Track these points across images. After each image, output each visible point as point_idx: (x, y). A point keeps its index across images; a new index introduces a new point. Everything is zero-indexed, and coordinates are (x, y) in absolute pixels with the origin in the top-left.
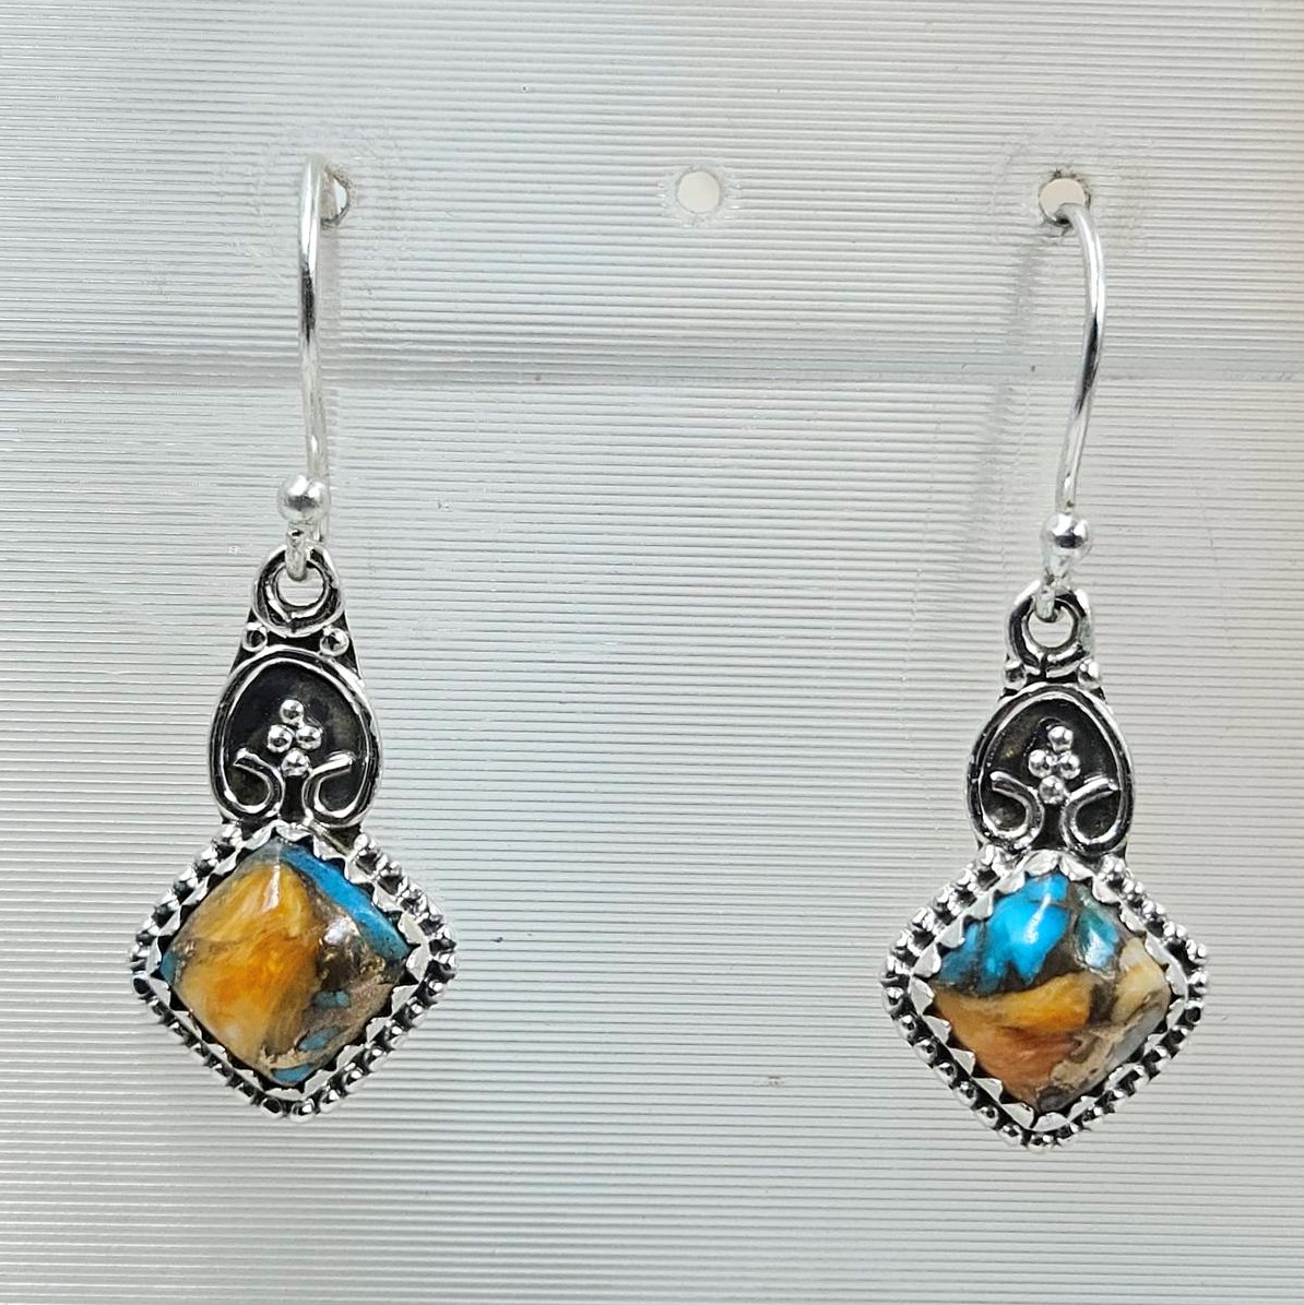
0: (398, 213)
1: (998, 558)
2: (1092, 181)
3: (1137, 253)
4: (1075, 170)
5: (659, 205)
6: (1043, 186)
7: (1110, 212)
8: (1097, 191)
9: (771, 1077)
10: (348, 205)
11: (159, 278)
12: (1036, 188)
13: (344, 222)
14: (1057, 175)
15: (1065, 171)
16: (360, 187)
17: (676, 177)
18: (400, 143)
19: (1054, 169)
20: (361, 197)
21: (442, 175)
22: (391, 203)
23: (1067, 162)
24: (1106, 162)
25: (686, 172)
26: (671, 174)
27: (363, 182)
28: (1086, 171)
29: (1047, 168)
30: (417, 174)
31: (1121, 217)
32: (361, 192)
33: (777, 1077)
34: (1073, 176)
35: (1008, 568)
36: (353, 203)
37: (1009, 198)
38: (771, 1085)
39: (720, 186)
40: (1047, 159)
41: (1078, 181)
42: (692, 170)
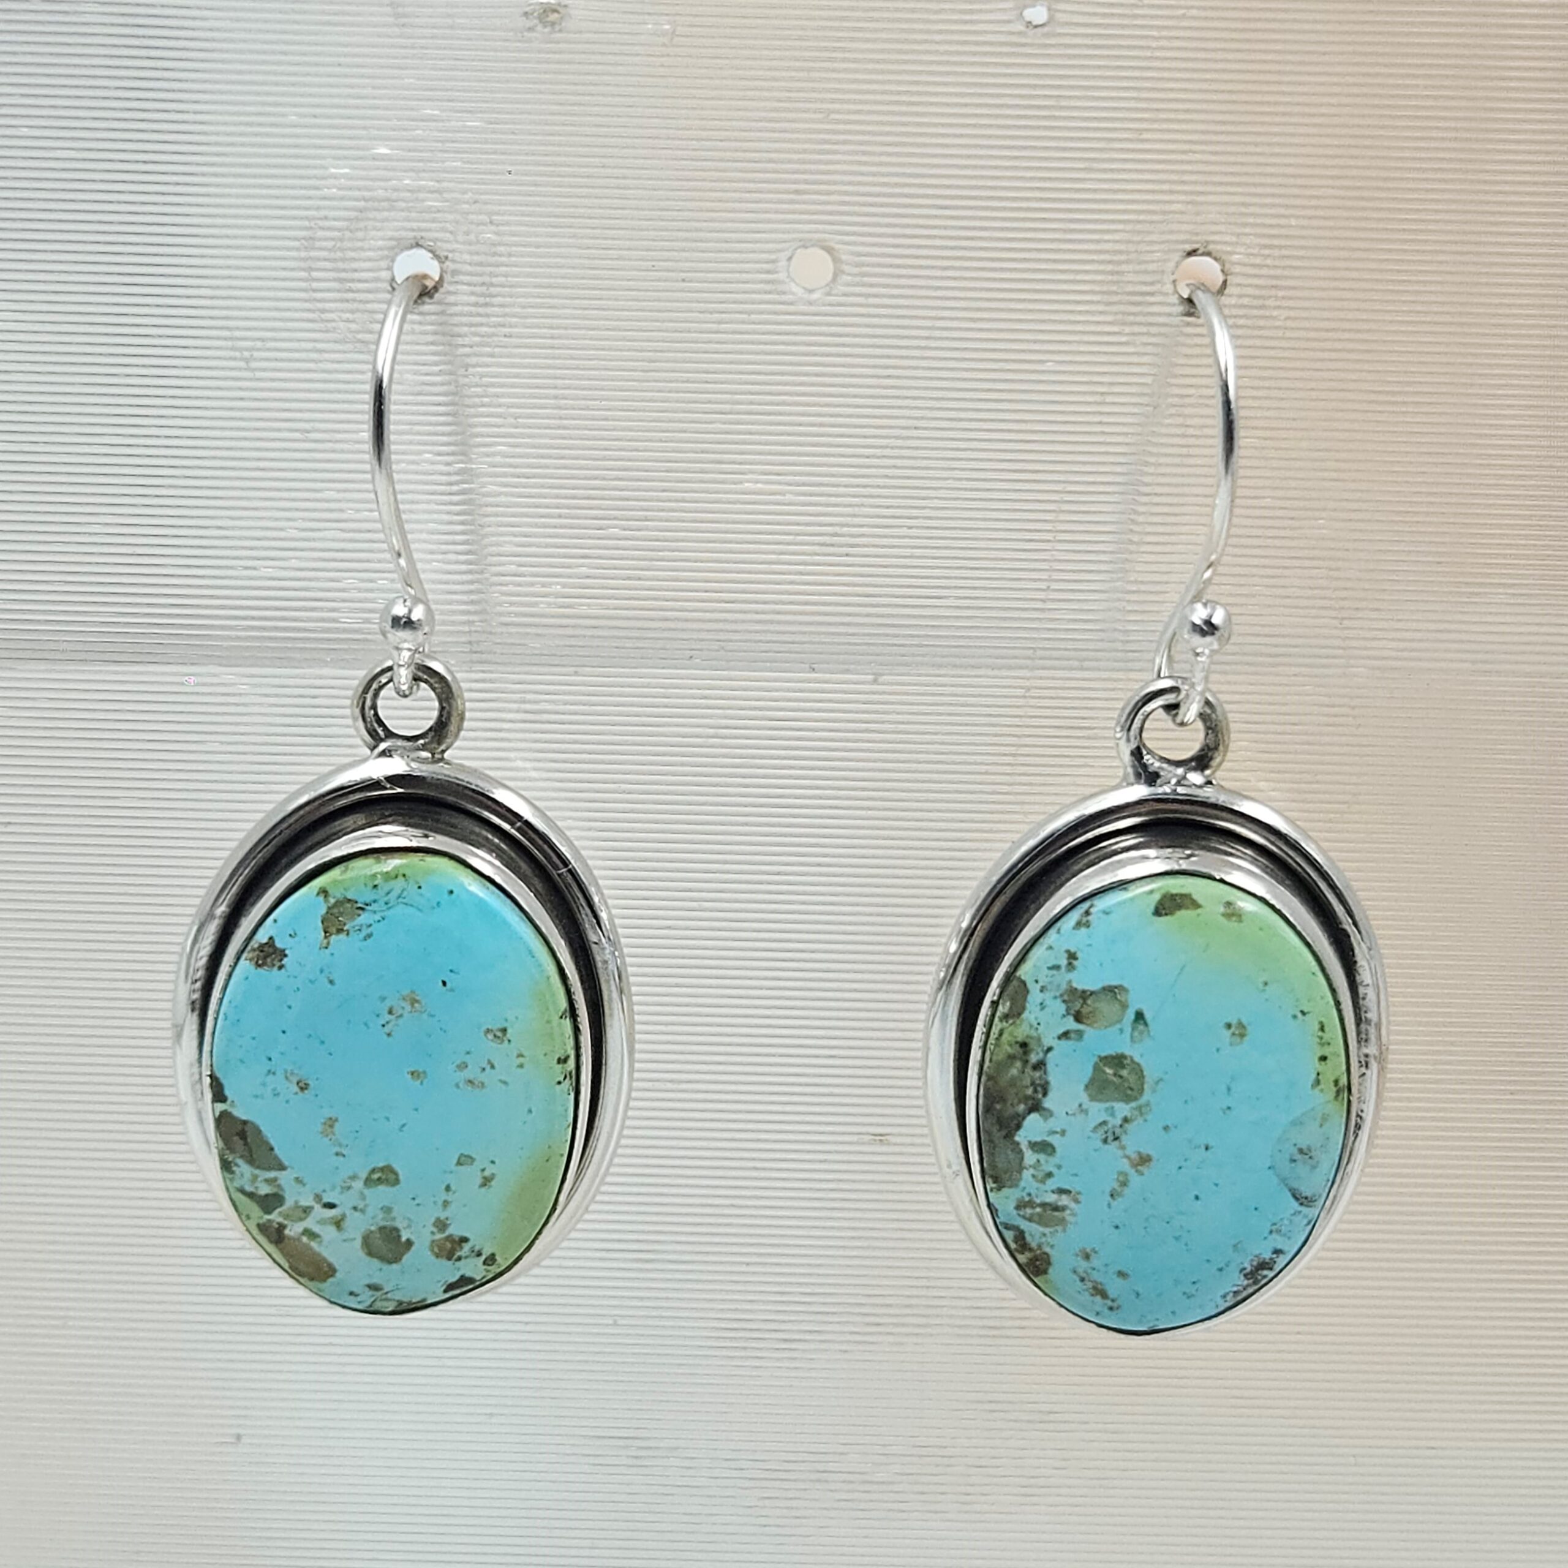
2: (1228, 259)
4: (1211, 247)
6: (1179, 263)
7: (1250, 291)
8: (1237, 269)
10: (441, 278)
11: (246, 354)
12: (1173, 265)
13: (437, 296)
14: (1192, 253)
15: (1201, 249)
16: (453, 261)
17: (788, 254)
18: (495, 218)
19: (1189, 247)
20: (455, 273)
22: (487, 279)
23: (1204, 239)
24: (1245, 240)
25: (799, 248)
26: (784, 250)
27: (456, 257)
28: (1224, 248)
29: (1181, 247)
32: (458, 266)
34: (1208, 254)
36: (447, 278)
39: (836, 260)
40: (1182, 237)
41: (1216, 259)
42: (806, 247)
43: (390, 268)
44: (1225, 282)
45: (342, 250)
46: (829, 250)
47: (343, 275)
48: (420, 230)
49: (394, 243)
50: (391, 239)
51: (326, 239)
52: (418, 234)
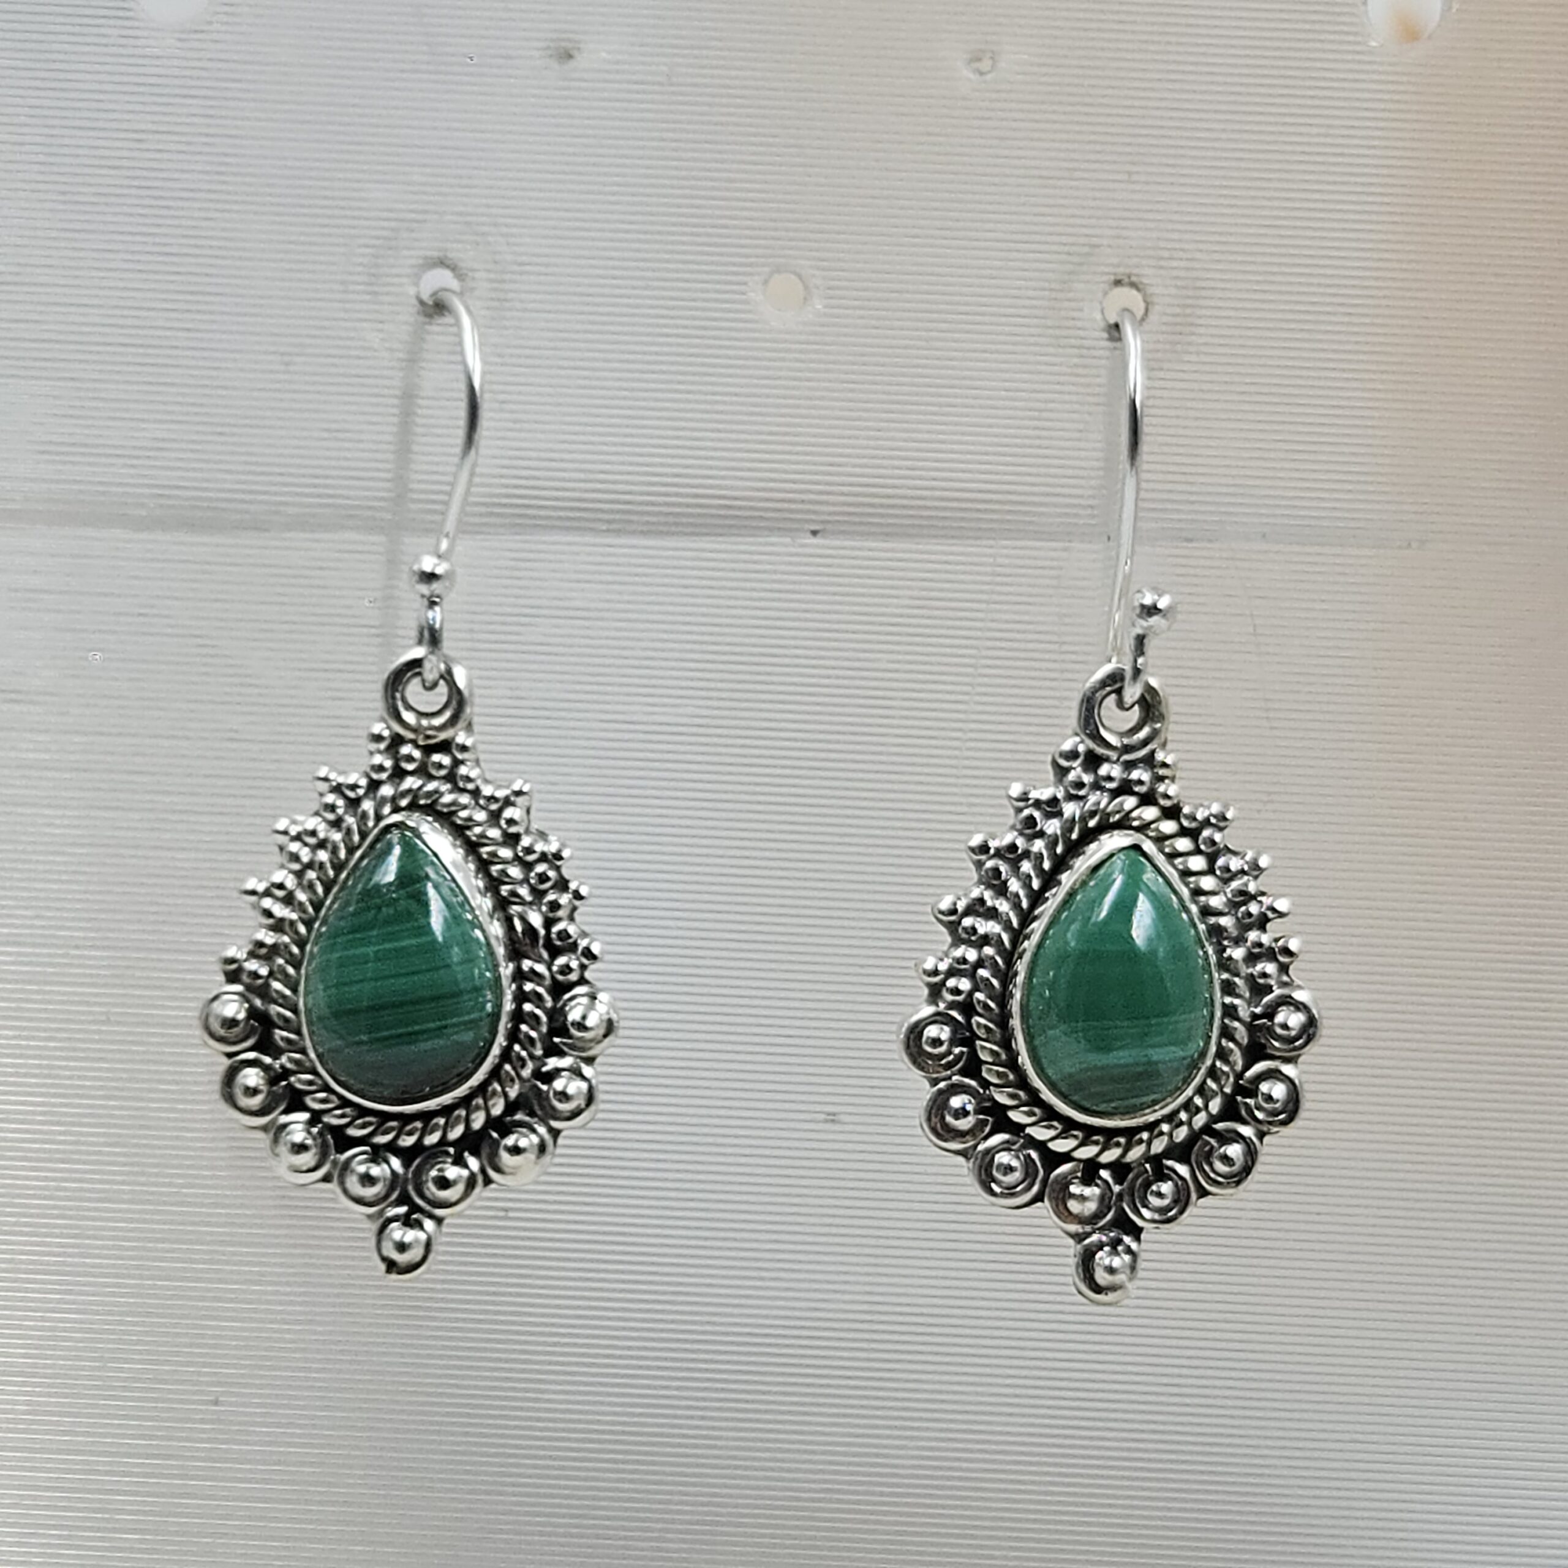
0: (507, 305)
1: (1055, 638)
2: (1150, 290)
3: (1193, 358)
4: (1134, 279)
5: (746, 302)
6: (1105, 293)
7: (1165, 319)
8: (1155, 299)
9: (829, 1114)
11: (286, 359)
12: (1100, 295)
14: (1118, 283)
15: (1126, 280)
16: (473, 279)
17: (764, 277)
18: (512, 240)
19: (1112, 278)
20: (473, 289)
21: (550, 270)
22: (502, 295)
23: (1127, 271)
25: (771, 274)
26: (759, 274)
27: (477, 275)
28: (1145, 281)
29: (1105, 278)
30: (528, 268)
31: (1176, 324)
33: (834, 1114)
34: (1133, 285)
35: (1065, 648)
37: (1073, 305)
38: (826, 1121)
39: (806, 288)
40: (1106, 270)
41: (1138, 289)
42: (778, 271)
43: (417, 284)
44: (1147, 310)
45: (377, 266)
46: (800, 277)
47: (376, 289)
48: (446, 250)
49: (421, 261)
50: (418, 257)
51: (363, 255)
52: (441, 254)
